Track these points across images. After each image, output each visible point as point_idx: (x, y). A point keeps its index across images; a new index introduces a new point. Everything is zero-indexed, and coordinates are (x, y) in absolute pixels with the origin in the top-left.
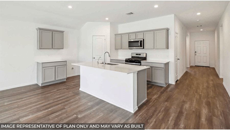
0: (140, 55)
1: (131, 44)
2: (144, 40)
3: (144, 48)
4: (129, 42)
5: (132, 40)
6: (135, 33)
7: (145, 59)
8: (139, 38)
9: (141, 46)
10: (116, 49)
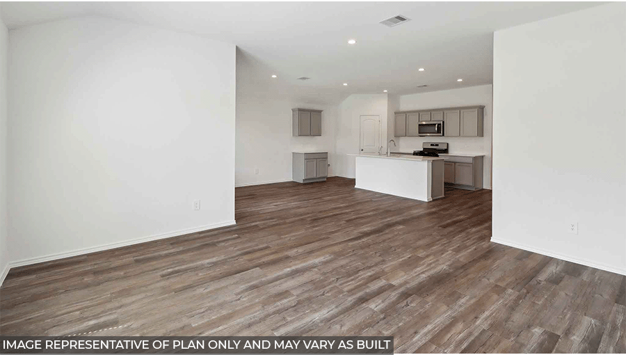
0: (437, 145)
1: (423, 129)
2: (443, 122)
3: (443, 135)
4: (419, 125)
5: (424, 123)
6: (430, 111)
7: (446, 151)
8: (437, 119)
9: (439, 131)
10: (397, 136)
